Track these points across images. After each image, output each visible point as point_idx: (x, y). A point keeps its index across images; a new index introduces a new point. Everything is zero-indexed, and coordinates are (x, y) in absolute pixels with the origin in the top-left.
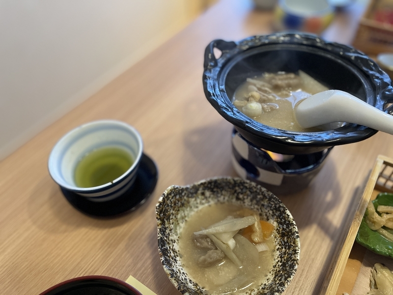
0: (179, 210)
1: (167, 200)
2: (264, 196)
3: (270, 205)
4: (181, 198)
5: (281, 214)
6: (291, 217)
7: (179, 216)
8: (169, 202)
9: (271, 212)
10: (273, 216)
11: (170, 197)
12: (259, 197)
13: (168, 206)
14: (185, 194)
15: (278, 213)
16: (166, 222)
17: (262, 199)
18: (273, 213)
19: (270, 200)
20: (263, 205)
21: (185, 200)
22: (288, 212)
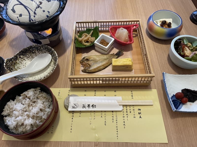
0: (14, 66)
1: (7, 64)
2: (40, 47)
3: (43, 48)
4: (12, 62)
5: (48, 49)
6: (50, 47)
7: (16, 68)
8: (8, 64)
9: (45, 50)
10: (46, 51)
11: (8, 62)
12: (39, 48)
13: (9, 66)
14: (13, 60)
15: (47, 49)
16: (12, 71)
17: (40, 48)
18: (46, 50)
19: (42, 47)
20: (42, 50)
21: (14, 62)
22: (49, 47)
